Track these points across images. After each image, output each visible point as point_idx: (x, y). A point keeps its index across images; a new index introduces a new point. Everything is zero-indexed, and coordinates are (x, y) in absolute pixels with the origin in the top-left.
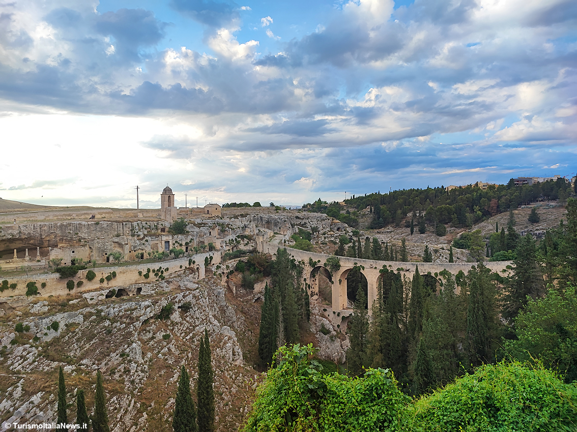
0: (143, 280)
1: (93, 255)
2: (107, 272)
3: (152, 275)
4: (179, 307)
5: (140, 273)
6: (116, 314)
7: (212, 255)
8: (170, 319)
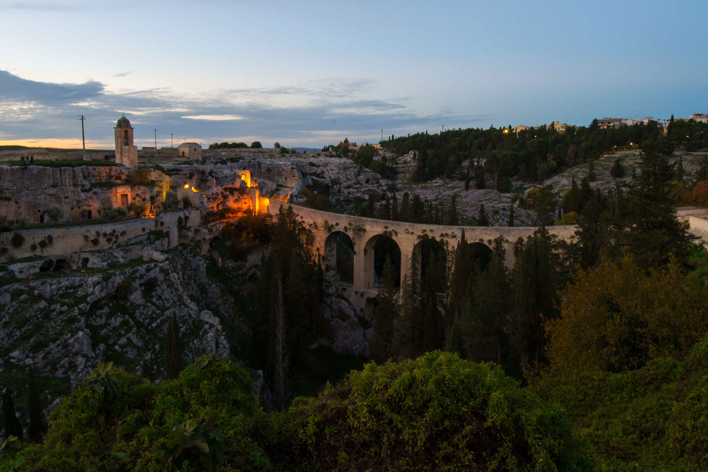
0: (91, 247)
1: (21, 213)
2: (40, 235)
3: (102, 241)
4: (141, 285)
5: (86, 237)
6: (55, 293)
7: (187, 214)
8: (129, 301)
